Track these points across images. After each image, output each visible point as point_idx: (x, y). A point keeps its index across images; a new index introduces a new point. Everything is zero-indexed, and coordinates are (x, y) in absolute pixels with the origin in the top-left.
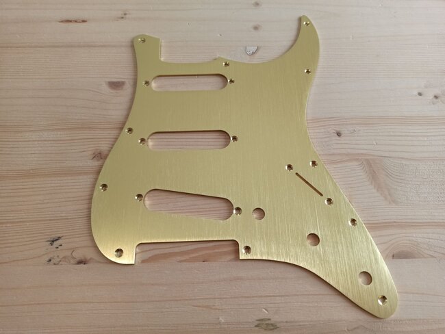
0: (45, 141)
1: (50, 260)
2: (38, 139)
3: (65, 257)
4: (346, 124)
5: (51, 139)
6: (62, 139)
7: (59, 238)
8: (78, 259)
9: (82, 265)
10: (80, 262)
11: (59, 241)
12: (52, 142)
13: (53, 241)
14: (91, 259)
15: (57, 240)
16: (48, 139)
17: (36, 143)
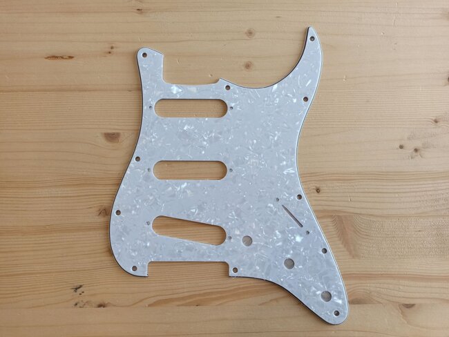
0: (55, 197)
1: (76, 304)
2: (47, 196)
3: (87, 302)
4: (326, 180)
5: (59, 195)
6: (69, 195)
7: (81, 286)
8: (98, 303)
9: (102, 308)
10: (100, 306)
11: (81, 289)
12: (62, 199)
13: (76, 289)
14: (108, 303)
15: (79, 288)
16: (56, 195)
17: (47, 199)
